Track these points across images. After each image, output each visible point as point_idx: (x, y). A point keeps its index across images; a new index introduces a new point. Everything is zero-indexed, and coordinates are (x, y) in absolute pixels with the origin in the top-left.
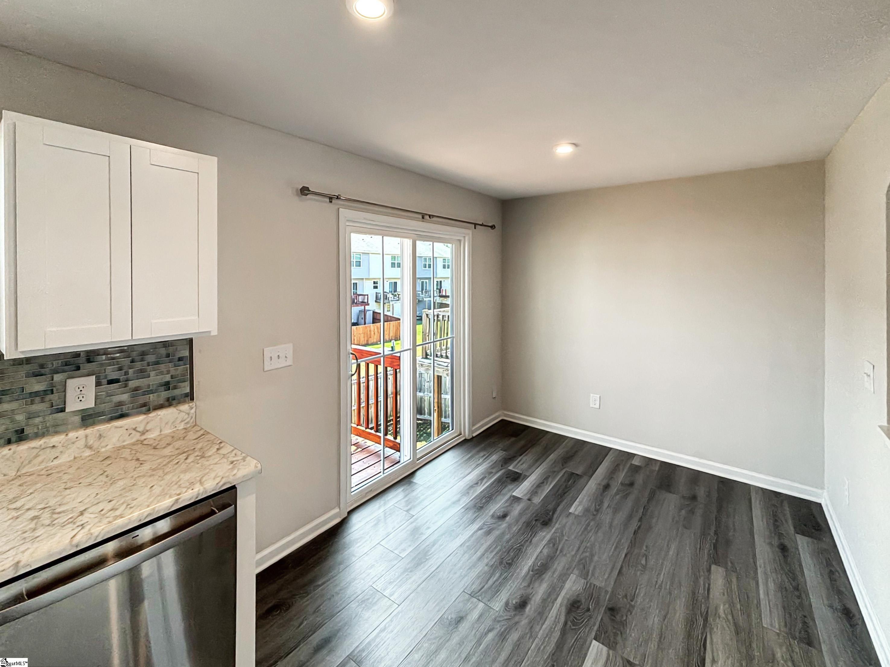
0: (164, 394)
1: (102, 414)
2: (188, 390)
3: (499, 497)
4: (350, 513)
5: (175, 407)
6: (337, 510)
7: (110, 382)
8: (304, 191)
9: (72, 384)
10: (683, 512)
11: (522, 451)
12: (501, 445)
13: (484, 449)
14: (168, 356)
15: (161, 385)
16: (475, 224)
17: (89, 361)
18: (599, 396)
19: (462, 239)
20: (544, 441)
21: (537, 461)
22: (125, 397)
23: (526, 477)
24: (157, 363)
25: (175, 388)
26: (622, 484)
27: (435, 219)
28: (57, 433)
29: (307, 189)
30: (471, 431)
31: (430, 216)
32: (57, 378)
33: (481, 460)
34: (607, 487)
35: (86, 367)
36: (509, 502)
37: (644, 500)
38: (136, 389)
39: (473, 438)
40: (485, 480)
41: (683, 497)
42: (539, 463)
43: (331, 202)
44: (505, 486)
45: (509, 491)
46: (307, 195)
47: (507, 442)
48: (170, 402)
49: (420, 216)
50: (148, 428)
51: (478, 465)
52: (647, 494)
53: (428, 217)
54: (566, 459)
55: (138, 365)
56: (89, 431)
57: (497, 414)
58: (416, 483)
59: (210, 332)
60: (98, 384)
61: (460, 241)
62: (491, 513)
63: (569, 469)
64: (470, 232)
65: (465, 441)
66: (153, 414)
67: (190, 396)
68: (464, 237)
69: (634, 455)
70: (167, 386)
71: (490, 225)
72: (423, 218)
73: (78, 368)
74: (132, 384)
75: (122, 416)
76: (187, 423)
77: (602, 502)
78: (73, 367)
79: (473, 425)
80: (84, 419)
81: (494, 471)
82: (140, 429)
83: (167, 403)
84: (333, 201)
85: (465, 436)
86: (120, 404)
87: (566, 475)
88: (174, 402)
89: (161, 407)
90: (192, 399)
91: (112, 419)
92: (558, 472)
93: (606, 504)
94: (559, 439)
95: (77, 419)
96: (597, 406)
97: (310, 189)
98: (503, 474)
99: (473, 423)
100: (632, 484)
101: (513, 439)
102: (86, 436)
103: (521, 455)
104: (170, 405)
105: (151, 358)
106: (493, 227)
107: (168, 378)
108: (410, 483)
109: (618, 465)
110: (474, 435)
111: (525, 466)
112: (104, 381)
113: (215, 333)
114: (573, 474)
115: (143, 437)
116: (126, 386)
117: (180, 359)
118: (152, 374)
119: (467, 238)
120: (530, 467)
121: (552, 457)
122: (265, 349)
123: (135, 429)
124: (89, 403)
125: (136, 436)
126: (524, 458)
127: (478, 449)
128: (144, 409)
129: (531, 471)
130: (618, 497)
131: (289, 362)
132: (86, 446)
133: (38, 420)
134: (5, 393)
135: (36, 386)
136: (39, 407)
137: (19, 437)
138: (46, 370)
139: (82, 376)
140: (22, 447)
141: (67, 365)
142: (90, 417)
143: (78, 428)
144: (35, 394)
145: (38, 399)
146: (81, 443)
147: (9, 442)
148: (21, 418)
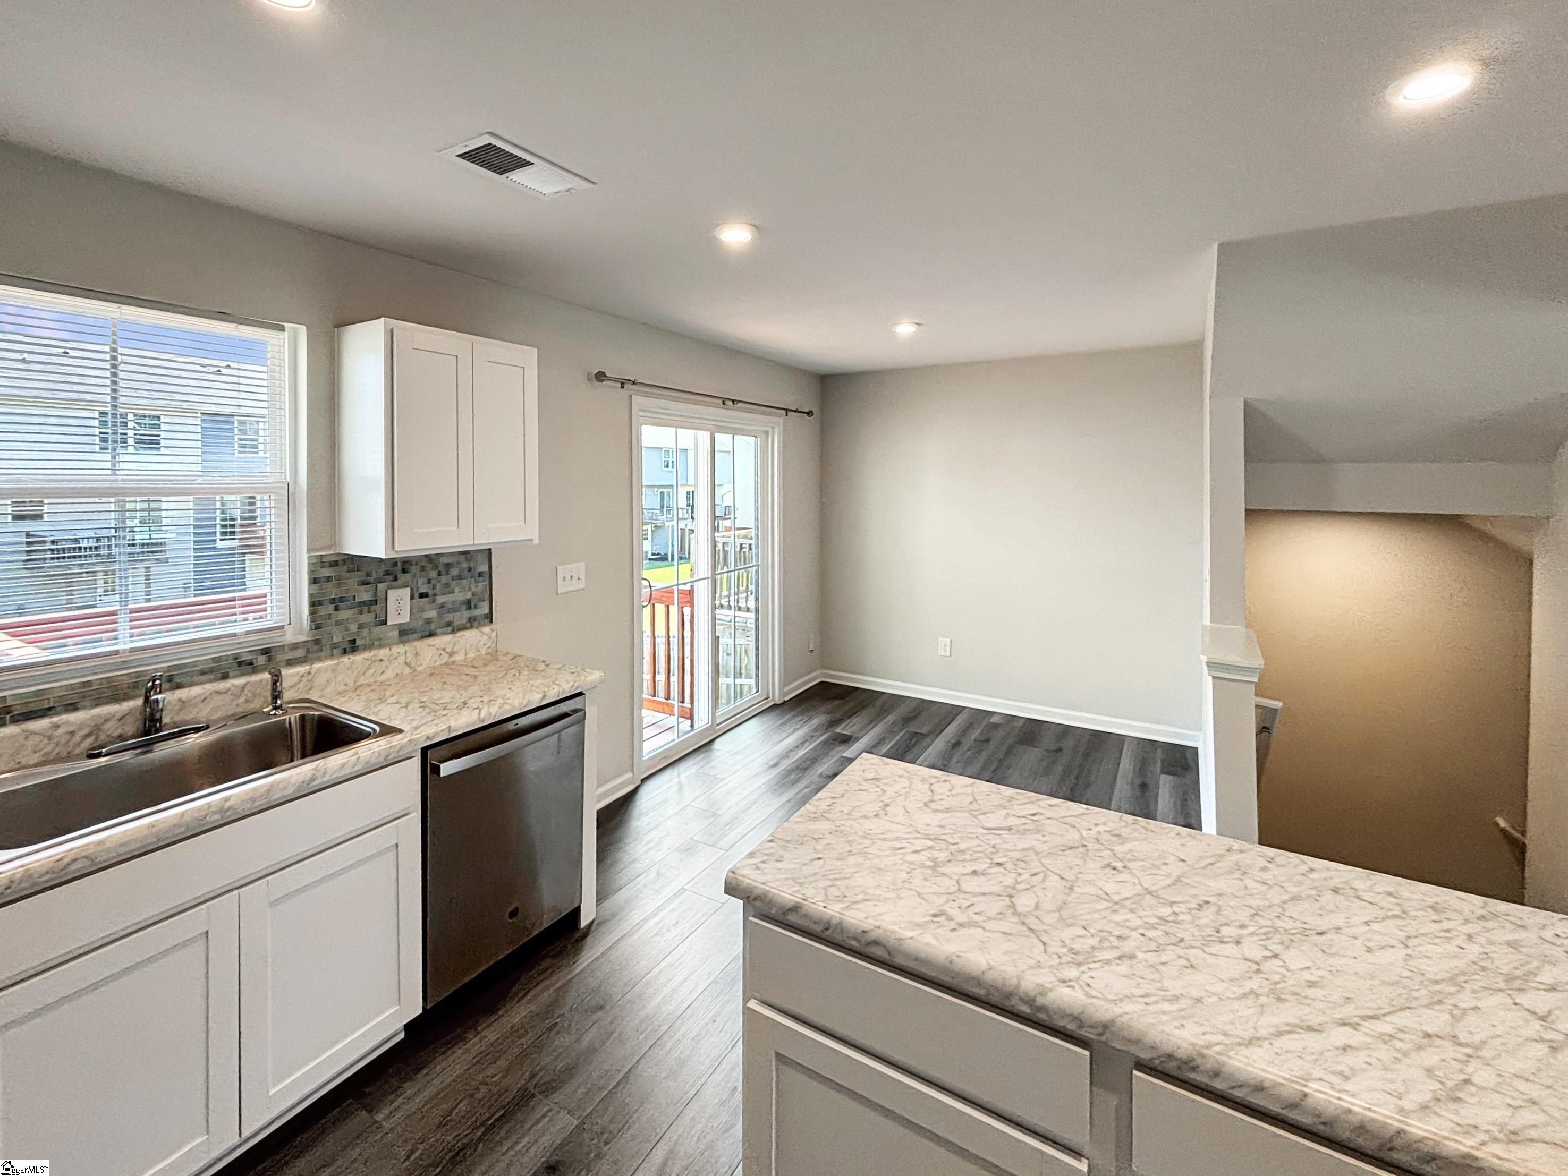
0: (466, 614)
1: (413, 631)
2: (487, 611)
3: (825, 760)
4: (644, 780)
5: (477, 628)
6: (628, 775)
7: (422, 596)
8: (601, 376)
9: (393, 595)
10: (1044, 763)
11: (851, 714)
12: (823, 709)
13: (802, 713)
14: (470, 570)
15: (463, 603)
16: (787, 410)
17: (404, 571)
18: (949, 640)
19: (770, 429)
20: (879, 703)
21: (871, 722)
22: (433, 614)
23: (857, 739)
24: (460, 577)
25: (476, 607)
26: (975, 740)
27: (740, 405)
28: (381, 646)
29: (603, 373)
30: (783, 694)
31: (733, 401)
32: (381, 587)
33: (798, 725)
34: (957, 744)
35: (404, 578)
36: (839, 762)
37: (1001, 755)
38: (442, 606)
39: (785, 702)
40: (807, 743)
41: (1048, 751)
42: (872, 725)
43: (623, 387)
44: (833, 749)
45: (838, 753)
46: (602, 381)
47: (830, 706)
48: (472, 623)
49: (720, 401)
50: (455, 649)
51: (795, 730)
52: (1004, 748)
53: (730, 403)
54: (907, 720)
55: (444, 579)
56: (407, 647)
57: (814, 674)
58: (718, 750)
59: (532, 540)
60: (412, 598)
61: (767, 433)
62: (820, 772)
63: (913, 728)
64: (781, 421)
65: (775, 707)
66: (459, 634)
67: (489, 618)
68: (773, 428)
69: (993, 713)
70: (469, 604)
71: (807, 410)
72: (724, 403)
73: (396, 577)
74: (441, 599)
75: (431, 634)
76: (489, 647)
77: (950, 758)
78: (391, 577)
79: (785, 686)
80: (401, 634)
81: (818, 734)
82: (449, 650)
83: (468, 625)
84: (625, 386)
85: (774, 699)
86: (428, 621)
87: (907, 735)
88: (475, 624)
89: (463, 628)
90: (491, 622)
91: (423, 637)
92: (898, 732)
93: (955, 760)
94: (898, 700)
95: (396, 633)
96: (948, 654)
97: (608, 375)
98: (830, 736)
99: (785, 682)
100: (988, 741)
101: (837, 702)
102: (405, 653)
103: (850, 717)
104: (471, 627)
105: (455, 572)
106: (810, 413)
107: (469, 595)
108: (710, 750)
109: (971, 724)
110: (786, 699)
111: (855, 728)
112: (417, 595)
113: (536, 541)
114: (916, 733)
115: (452, 659)
116: (434, 601)
117: (480, 574)
118: (456, 590)
119: (776, 430)
120: (862, 729)
121: (890, 718)
122: (559, 568)
123: (444, 650)
124: (405, 618)
125: (445, 658)
126: (855, 720)
127: (793, 713)
128: (450, 629)
129: (863, 733)
130: (969, 753)
131: (581, 585)
132: (406, 663)
133: (365, 632)
134: (342, 600)
135: (365, 595)
136: (367, 618)
137: (352, 647)
138: (371, 579)
139: (399, 587)
140: (358, 658)
141: (387, 573)
142: (405, 633)
143: (397, 644)
144: (364, 603)
145: (366, 609)
146: (401, 659)
147: (345, 652)
148: (353, 628)
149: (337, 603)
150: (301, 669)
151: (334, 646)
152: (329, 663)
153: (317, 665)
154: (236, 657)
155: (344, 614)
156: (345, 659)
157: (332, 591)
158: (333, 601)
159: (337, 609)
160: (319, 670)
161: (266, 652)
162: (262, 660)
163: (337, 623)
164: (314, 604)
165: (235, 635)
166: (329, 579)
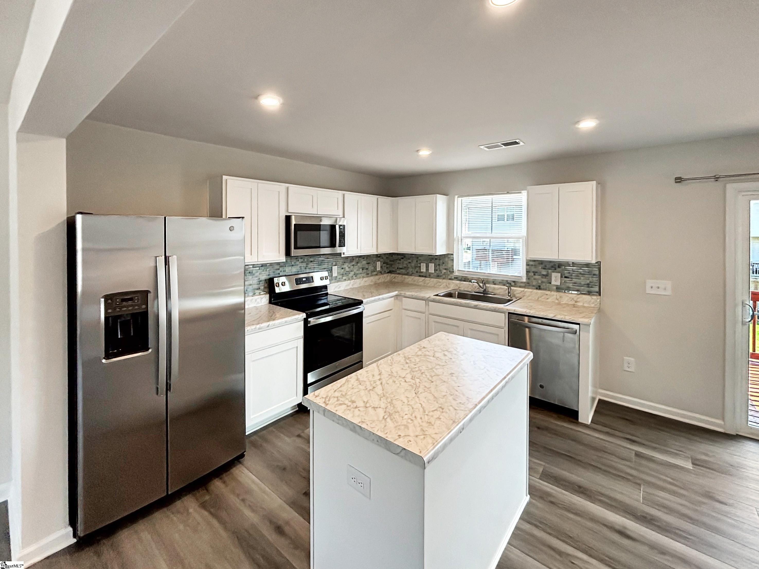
0: (587, 289)
1: (562, 288)
2: (598, 290)
5: (593, 296)
7: (566, 277)
8: (679, 180)
9: (554, 275)
14: (589, 272)
15: (585, 284)
17: (559, 266)
22: (571, 285)
24: (584, 274)
25: (592, 287)
28: (549, 290)
29: (680, 178)
32: (550, 271)
35: (558, 269)
38: (575, 283)
46: (681, 182)
48: (590, 293)
50: (578, 301)
55: (576, 273)
56: (558, 293)
60: (561, 277)
67: (599, 293)
70: (588, 285)
73: (555, 269)
74: (574, 280)
76: (596, 304)
78: (553, 268)
80: (557, 288)
83: (588, 293)
86: (569, 287)
88: (592, 294)
89: (585, 294)
90: (600, 295)
91: (565, 291)
95: (555, 288)
97: (682, 178)
102: (556, 295)
104: (590, 295)
107: (588, 281)
112: (564, 276)
115: (576, 304)
116: (571, 280)
117: (594, 275)
118: (582, 278)
122: (647, 281)
123: (573, 299)
124: (558, 283)
125: (573, 302)
128: (578, 292)
131: (669, 292)
132: (556, 298)
133: (544, 284)
134: (536, 272)
135: (544, 272)
136: (544, 280)
137: (539, 288)
138: (546, 268)
139: (557, 272)
140: (540, 291)
141: (552, 267)
142: (558, 289)
143: (554, 291)
144: (544, 275)
145: (544, 277)
146: (555, 296)
147: (537, 289)
148: (540, 282)
149: (535, 273)
150: (522, 289)
151: (533, 286)
152: (530, 290)
153: (526, 290)
154: (507, 281)
155: (537, 277)
156: (535, 291)
157: (533, 269)
158: (534, 272)
159: (534, 275)
160: (526, 291)
161: (514, 282)
162: (513, 284)
163: (535, 279)
164: (528, 272)
165: (508, 275)
166: (532, 265)
